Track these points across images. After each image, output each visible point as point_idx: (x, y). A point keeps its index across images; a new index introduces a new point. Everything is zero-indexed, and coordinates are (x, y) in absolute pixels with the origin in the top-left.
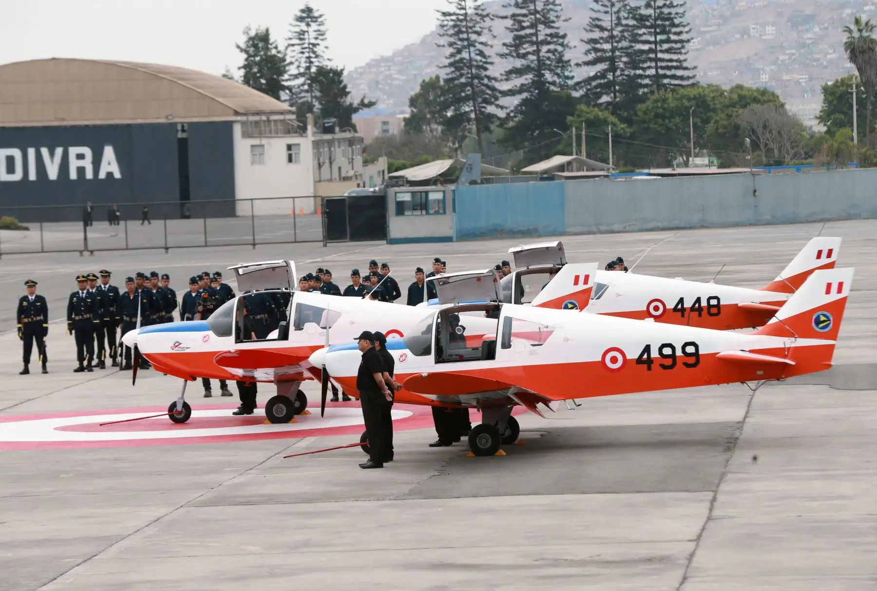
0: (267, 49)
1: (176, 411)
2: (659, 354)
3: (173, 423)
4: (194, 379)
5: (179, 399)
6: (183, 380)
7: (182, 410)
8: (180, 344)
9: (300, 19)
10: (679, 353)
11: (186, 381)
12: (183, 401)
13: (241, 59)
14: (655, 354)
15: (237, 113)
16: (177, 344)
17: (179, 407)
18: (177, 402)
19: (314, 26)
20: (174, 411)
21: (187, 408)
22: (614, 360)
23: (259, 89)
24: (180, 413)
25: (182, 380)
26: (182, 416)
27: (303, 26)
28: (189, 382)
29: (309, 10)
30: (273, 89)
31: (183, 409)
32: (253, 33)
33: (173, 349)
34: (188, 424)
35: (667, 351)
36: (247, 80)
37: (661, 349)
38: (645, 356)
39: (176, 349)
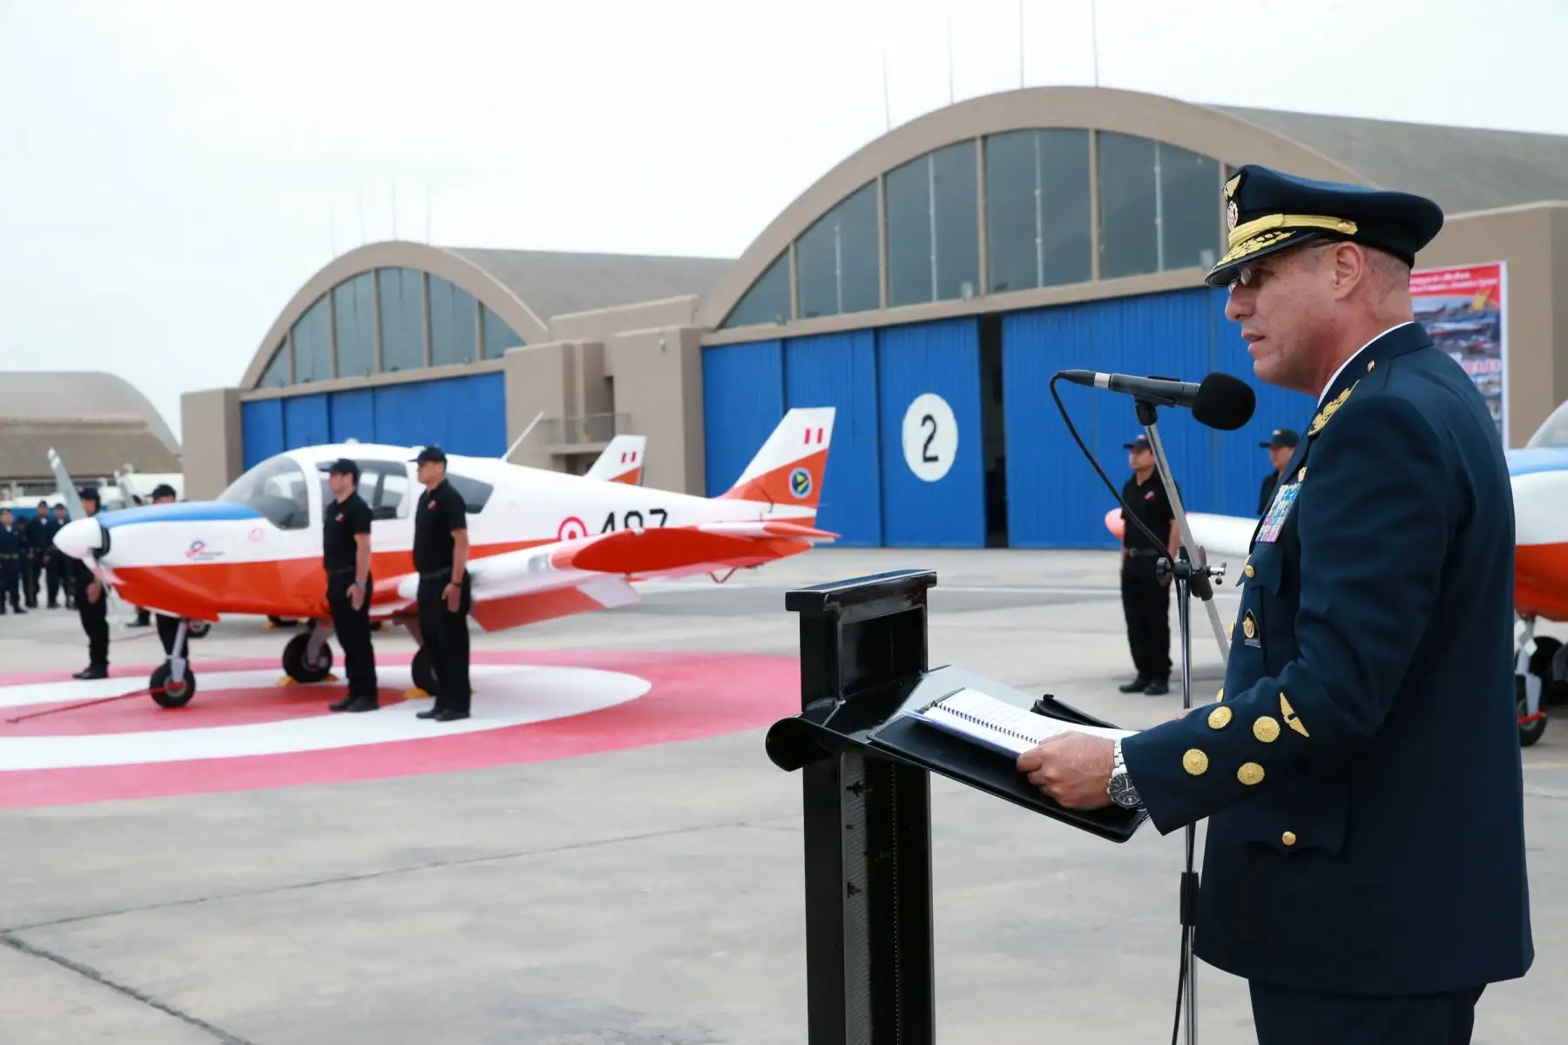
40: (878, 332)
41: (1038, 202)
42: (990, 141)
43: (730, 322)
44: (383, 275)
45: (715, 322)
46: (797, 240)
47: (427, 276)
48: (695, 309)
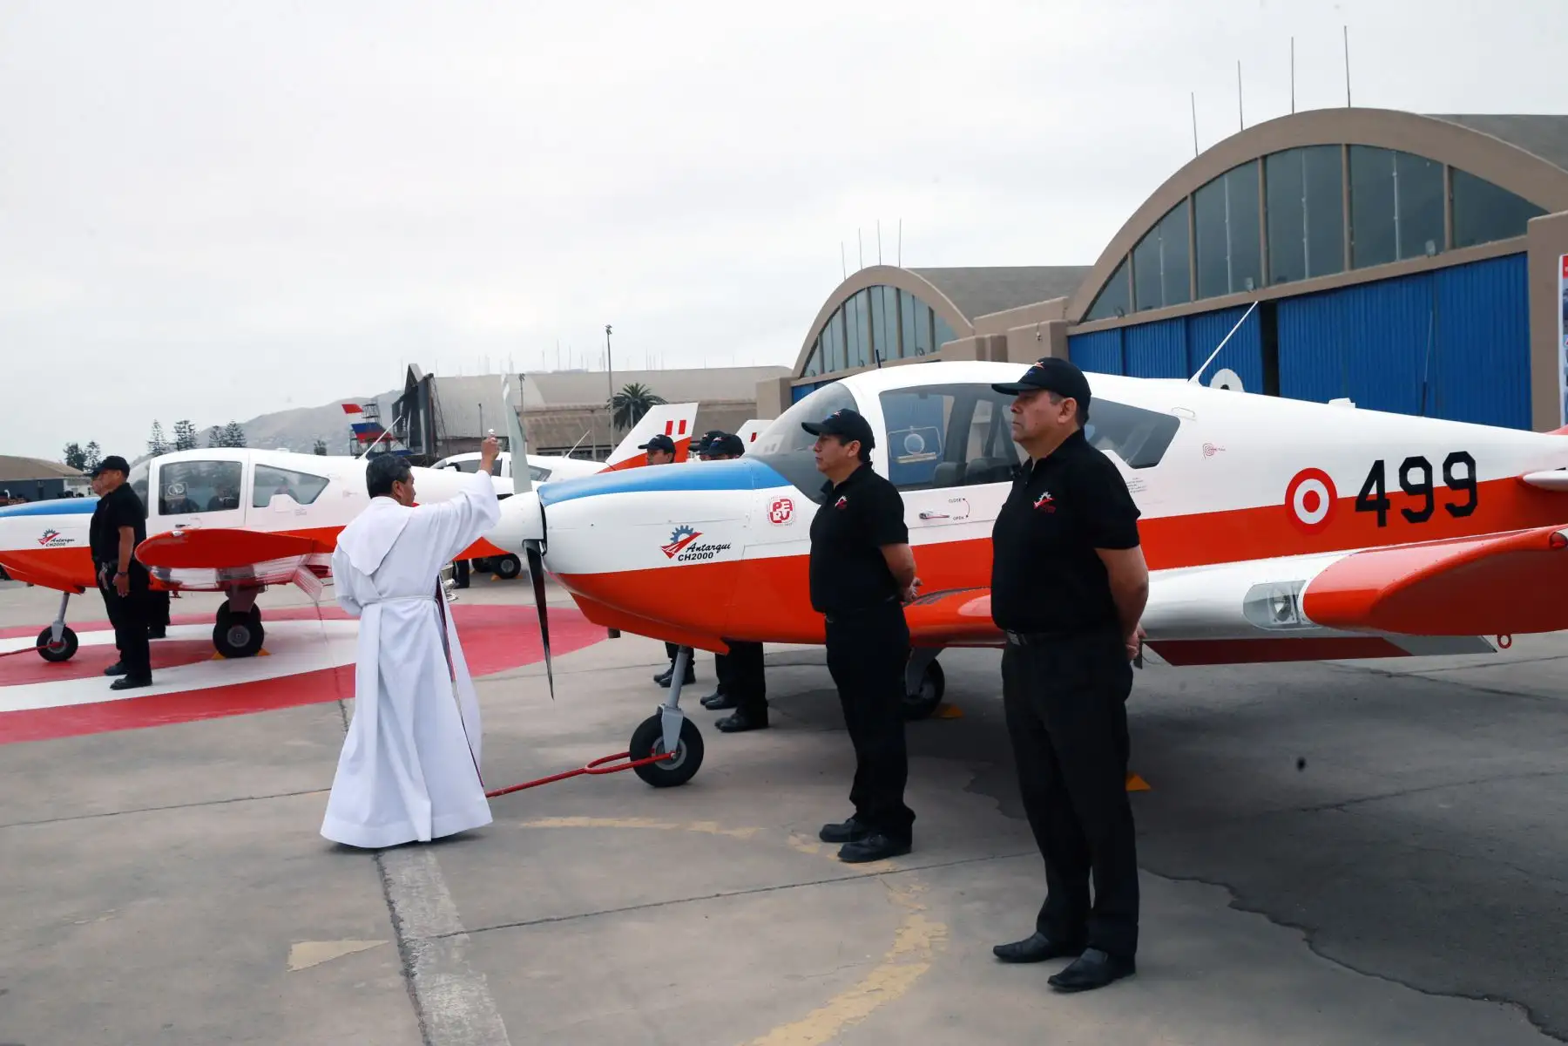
0: (76, 452)
1: (50, 643)
2: (1401, 485)
3: (47, 661)
4: (81, 590)
5: (55, 623)
6: (63, 592)
7: (61, 640)
8: (57, 534)
9: (90, 446)
10: (1438, 481)
11: (67, 594)
12: (62, 627)
13: (66, 455)
14: (1392, 485)
15: (65, 476)
16: (50, 535)
17: (57, 637)
18: (53, 630)
19: (95, 449)
20: (48, 642)
21: (70, 636)
22: (1311, 501)
23: (74, 467)
24: (60, 645)
25: (61, 593)
26: (62, 649)
27: (91, 449)
28: (73, 596)
29: (93, 443)
30: (81, 467)
31: (64, 639)
32: (70, 445)
33: (43, 544)
34: (71, 663)
35: (1416, 476)
36: (69, 464)
37: (1403, 471)
38: (1374, 491)
39: (49, 542)
40: (1189, 319)
41: (1305, 206)
42: (1269, 160)
43: (1089, 317)
44: (872, 290)
45: (1078, 317)
46: (1132, 250)
47: (898, 290)
48: (1066, 306)
